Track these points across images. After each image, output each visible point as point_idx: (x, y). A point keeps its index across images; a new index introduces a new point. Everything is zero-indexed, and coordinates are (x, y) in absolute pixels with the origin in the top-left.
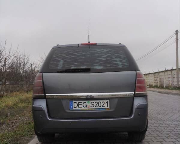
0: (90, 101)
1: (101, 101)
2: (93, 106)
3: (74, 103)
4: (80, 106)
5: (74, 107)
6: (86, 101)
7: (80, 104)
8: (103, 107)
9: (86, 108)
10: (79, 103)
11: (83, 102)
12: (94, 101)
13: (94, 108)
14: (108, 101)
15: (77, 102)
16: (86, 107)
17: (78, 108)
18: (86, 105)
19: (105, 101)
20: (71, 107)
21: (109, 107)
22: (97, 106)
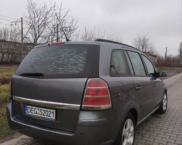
0: (40, 109)
1: (48, 110)
2: (41, 114)
3: (28, 107)
4: (32, 112)
5: (28, 112)
6: (37, 108)
8: (49, 116)
9: (36, 115)
10: (31, 108)
11: (34, 108)
12: (43, 109)
13: (42, 116)
14: (54, 111)
15: (30, 107)
16: (36, 113)
17: (30, 113)
18: (36, 112)
19: (52, 111)
20: (26, 111)
21: (54, 118)
22: (45, 114)
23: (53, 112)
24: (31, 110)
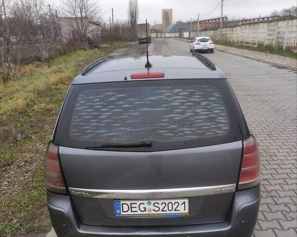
0: (153, 202)
1: (173, 201)
2: (158, 209)
3: (122, 204)
4: (133, 209)
5: (123, 212)
6: (145, 202)
7: (133, 206)
8: (175, 210)
9: (144, 213)
10: (131, 204)
11: (139, 202)
12: (160, 202)
13: (160, 212)
14: (187, 201)
15: (129, 203)
16: (145, 210)
17: (129, 212)
18: (145, 208)
19: (181, 201)
20: (118, 211)
21: (187, 211)
22: (166, 209)
23: (184, 203)
24: (131, 207)
